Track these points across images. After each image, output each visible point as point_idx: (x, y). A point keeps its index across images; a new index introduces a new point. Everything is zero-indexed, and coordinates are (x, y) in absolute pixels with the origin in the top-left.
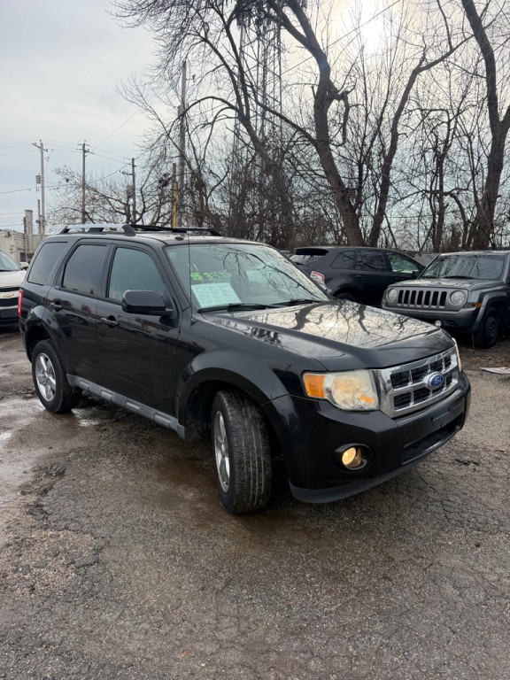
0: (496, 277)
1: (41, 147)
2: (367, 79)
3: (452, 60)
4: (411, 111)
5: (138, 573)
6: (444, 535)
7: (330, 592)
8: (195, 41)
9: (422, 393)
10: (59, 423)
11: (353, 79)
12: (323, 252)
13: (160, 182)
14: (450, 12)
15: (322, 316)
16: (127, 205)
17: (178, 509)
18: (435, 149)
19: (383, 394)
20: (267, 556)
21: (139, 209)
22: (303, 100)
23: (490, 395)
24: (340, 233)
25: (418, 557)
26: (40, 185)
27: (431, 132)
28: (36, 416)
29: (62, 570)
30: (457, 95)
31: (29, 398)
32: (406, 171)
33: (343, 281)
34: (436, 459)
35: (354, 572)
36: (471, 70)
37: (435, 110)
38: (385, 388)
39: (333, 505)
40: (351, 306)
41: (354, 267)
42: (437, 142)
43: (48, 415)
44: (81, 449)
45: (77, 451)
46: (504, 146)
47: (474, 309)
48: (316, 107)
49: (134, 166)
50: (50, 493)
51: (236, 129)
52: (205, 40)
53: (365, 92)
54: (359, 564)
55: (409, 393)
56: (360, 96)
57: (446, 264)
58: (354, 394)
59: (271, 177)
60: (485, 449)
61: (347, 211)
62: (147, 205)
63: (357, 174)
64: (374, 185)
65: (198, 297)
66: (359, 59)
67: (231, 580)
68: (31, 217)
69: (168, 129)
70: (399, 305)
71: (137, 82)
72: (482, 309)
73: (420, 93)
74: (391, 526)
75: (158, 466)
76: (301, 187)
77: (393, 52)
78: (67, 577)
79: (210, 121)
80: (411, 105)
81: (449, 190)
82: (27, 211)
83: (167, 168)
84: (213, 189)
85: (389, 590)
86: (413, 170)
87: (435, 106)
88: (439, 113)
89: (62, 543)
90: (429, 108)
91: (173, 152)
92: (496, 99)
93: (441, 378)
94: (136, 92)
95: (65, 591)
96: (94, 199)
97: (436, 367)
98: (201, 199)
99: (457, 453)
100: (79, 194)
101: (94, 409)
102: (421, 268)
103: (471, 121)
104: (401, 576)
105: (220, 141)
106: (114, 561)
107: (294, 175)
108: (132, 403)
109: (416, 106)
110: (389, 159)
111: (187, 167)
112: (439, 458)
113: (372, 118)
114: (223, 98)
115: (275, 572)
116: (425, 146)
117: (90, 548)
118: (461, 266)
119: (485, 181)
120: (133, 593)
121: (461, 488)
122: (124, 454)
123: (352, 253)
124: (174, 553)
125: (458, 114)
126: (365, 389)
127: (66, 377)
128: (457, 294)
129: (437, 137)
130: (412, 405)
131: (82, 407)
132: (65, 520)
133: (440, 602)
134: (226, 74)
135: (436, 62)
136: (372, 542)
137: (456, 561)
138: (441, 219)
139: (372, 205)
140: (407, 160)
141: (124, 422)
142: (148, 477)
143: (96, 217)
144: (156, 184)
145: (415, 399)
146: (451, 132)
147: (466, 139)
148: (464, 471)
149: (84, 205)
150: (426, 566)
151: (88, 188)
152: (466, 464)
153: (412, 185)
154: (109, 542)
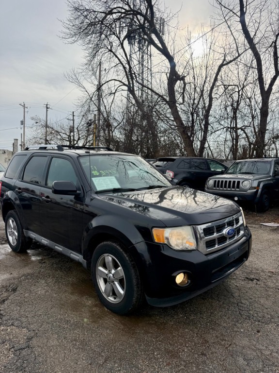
0: (266, 172)
1: (24, 106)
2: (195, 70)
3: (239, 60)
4: (219, 86)
5: (52, 354)
6: (239, 325)
7: (168, 364)
8: (106, 51)
9: (222, 239)
10: (19, 258)
11: (188, 70)
12: (173, 160)
13: (87, 124)
14: (237, 36)
15: (173, 195)
16: (70, 136)
17: (81, 311)
18: (232, 105)
19: (199, 240)
20: (132, 341)
21: (76, 139)
22: (161, 81)
23: (265, 239)
24: (183, 150)
25: (223, 340)
26: (23, 126)
27: (230, 97)
28: (6, 255)
29: (6, 352)
30: (242, 77)
31: (3, 244)
32: (217, 117)
33: (184, 175)
34: (235, 277)
35: (184, 351)
36: (249, 65)
37: (231, 85)
38: (200, 236)
39: (173, 307)
40: (189, 190)
41: (190, 168)
42: (233, 101)
43: (13, 254)
44: (29, 274)
45: (26, 276)
46: (268, 103)
47: (255, 190)
48: (168, 84)
49: (73, 116)
50: (6, 302)
51: (128, 96)
52: (111, 51)
53: (194, 76)
54: (187, 345)
55: (215, 240)
56: (191, 78)
57: (240, 166)
58: (182, 240)
59: (146, 121)
60: (263, 271)
61: (186, 138)
62: (80, 136)
63: (191, 119)
64: (200, 125)
65: (95, 184)
66: (190, 60)
67: (109, 357)
68: (17, 143)
69: (91, 96)
70: (214, 188)
71: (75, 72)
72: (260, 190)
73: (223, 77)
74: (207, 320)
75: (72, 285)
76: (162, 126)
77: (208, 56)
78: (8, 357)
79: (114, 91)
80: (218, 83)
81: (240, 127)
82: (15, 139)
83: (91, 117)
84: (115, 128)
85: (204, 362)
86: (221, 117)
87: (231, 84)
88: (234, 87)
89: (8, 334)
90: (228, 84)
91: (94, 108)
92: (263, 79)
93: (233, 230)
94: (74, 77)
95: (5, 367)
96: (51, 133)
97: (230, 224)
98: (109, 133)
99: (247, 274)
100: (44, 130)
101: (40, 250)
102: (226, 168)
103: (250, 91)
104: (212, 353)
105: (119, 102)
106: (38, 346)
107: (159, 119)
108: (59, 247)
109: (221, 84)
110: (208, 111)
111: (101, 116)
112: (237, 277)
113: (198, 90)
114: (120, 80)
115: (136, 351)
116: (227, 104)
117: (25, 338)
118: (248, 167)
119: (259, 122)
120: (47, 368)
121: (249, 295)
122: (54, 277)
123: (189, 161)
124: (75, 340)
125: (243, 87)
126: (189, 237)
127: (23, 231)
128: (246, 182)
129: (233, 99)
130: (217, 246)
131: (32, 249)
132: (13, 319)
133: (236, 370)
134: (122, 68)
135: (231, 61)
136: (196, 330)
137: (245, 342)
138: (237, 142)
139: (199, 135)
140: (217, 111)
141: (56, 258)
142: (66, 291)
143: (52, 142)
144: (85, 125)
145: (218, 243)
146: (240, 97)
147: (248, 100)
148: (251, 284)
149: (46, 136)
150: (227, 346)
151: (49, 127)
152: (252, 280)
153: (221, 124)
154: (37, 334)
